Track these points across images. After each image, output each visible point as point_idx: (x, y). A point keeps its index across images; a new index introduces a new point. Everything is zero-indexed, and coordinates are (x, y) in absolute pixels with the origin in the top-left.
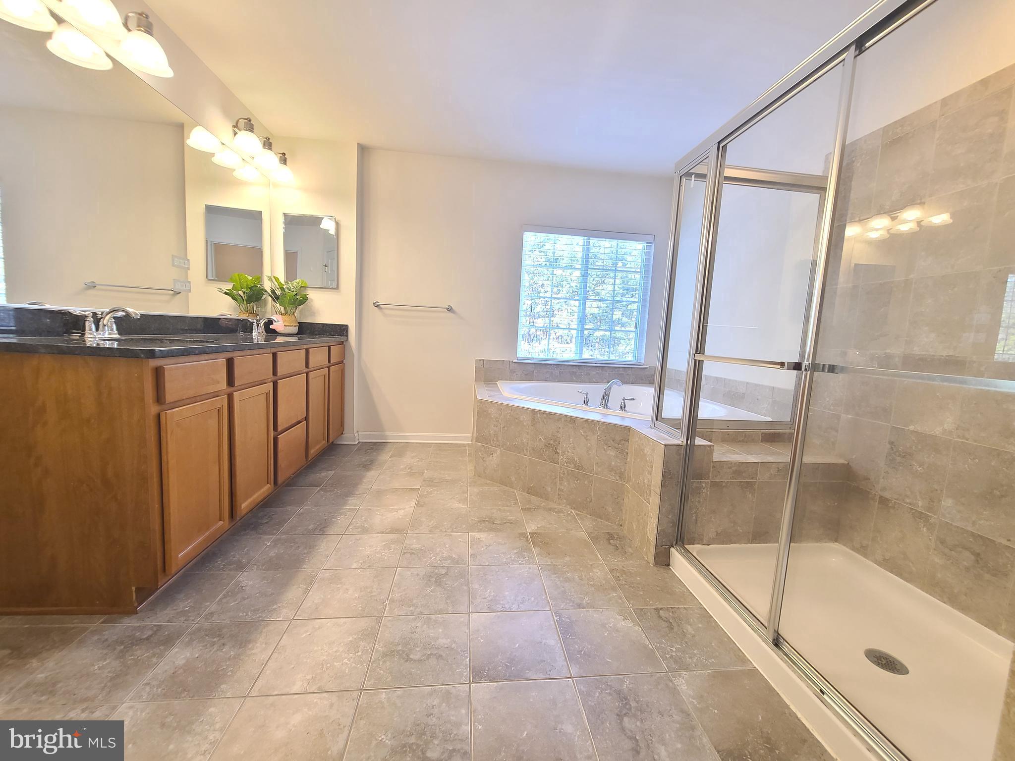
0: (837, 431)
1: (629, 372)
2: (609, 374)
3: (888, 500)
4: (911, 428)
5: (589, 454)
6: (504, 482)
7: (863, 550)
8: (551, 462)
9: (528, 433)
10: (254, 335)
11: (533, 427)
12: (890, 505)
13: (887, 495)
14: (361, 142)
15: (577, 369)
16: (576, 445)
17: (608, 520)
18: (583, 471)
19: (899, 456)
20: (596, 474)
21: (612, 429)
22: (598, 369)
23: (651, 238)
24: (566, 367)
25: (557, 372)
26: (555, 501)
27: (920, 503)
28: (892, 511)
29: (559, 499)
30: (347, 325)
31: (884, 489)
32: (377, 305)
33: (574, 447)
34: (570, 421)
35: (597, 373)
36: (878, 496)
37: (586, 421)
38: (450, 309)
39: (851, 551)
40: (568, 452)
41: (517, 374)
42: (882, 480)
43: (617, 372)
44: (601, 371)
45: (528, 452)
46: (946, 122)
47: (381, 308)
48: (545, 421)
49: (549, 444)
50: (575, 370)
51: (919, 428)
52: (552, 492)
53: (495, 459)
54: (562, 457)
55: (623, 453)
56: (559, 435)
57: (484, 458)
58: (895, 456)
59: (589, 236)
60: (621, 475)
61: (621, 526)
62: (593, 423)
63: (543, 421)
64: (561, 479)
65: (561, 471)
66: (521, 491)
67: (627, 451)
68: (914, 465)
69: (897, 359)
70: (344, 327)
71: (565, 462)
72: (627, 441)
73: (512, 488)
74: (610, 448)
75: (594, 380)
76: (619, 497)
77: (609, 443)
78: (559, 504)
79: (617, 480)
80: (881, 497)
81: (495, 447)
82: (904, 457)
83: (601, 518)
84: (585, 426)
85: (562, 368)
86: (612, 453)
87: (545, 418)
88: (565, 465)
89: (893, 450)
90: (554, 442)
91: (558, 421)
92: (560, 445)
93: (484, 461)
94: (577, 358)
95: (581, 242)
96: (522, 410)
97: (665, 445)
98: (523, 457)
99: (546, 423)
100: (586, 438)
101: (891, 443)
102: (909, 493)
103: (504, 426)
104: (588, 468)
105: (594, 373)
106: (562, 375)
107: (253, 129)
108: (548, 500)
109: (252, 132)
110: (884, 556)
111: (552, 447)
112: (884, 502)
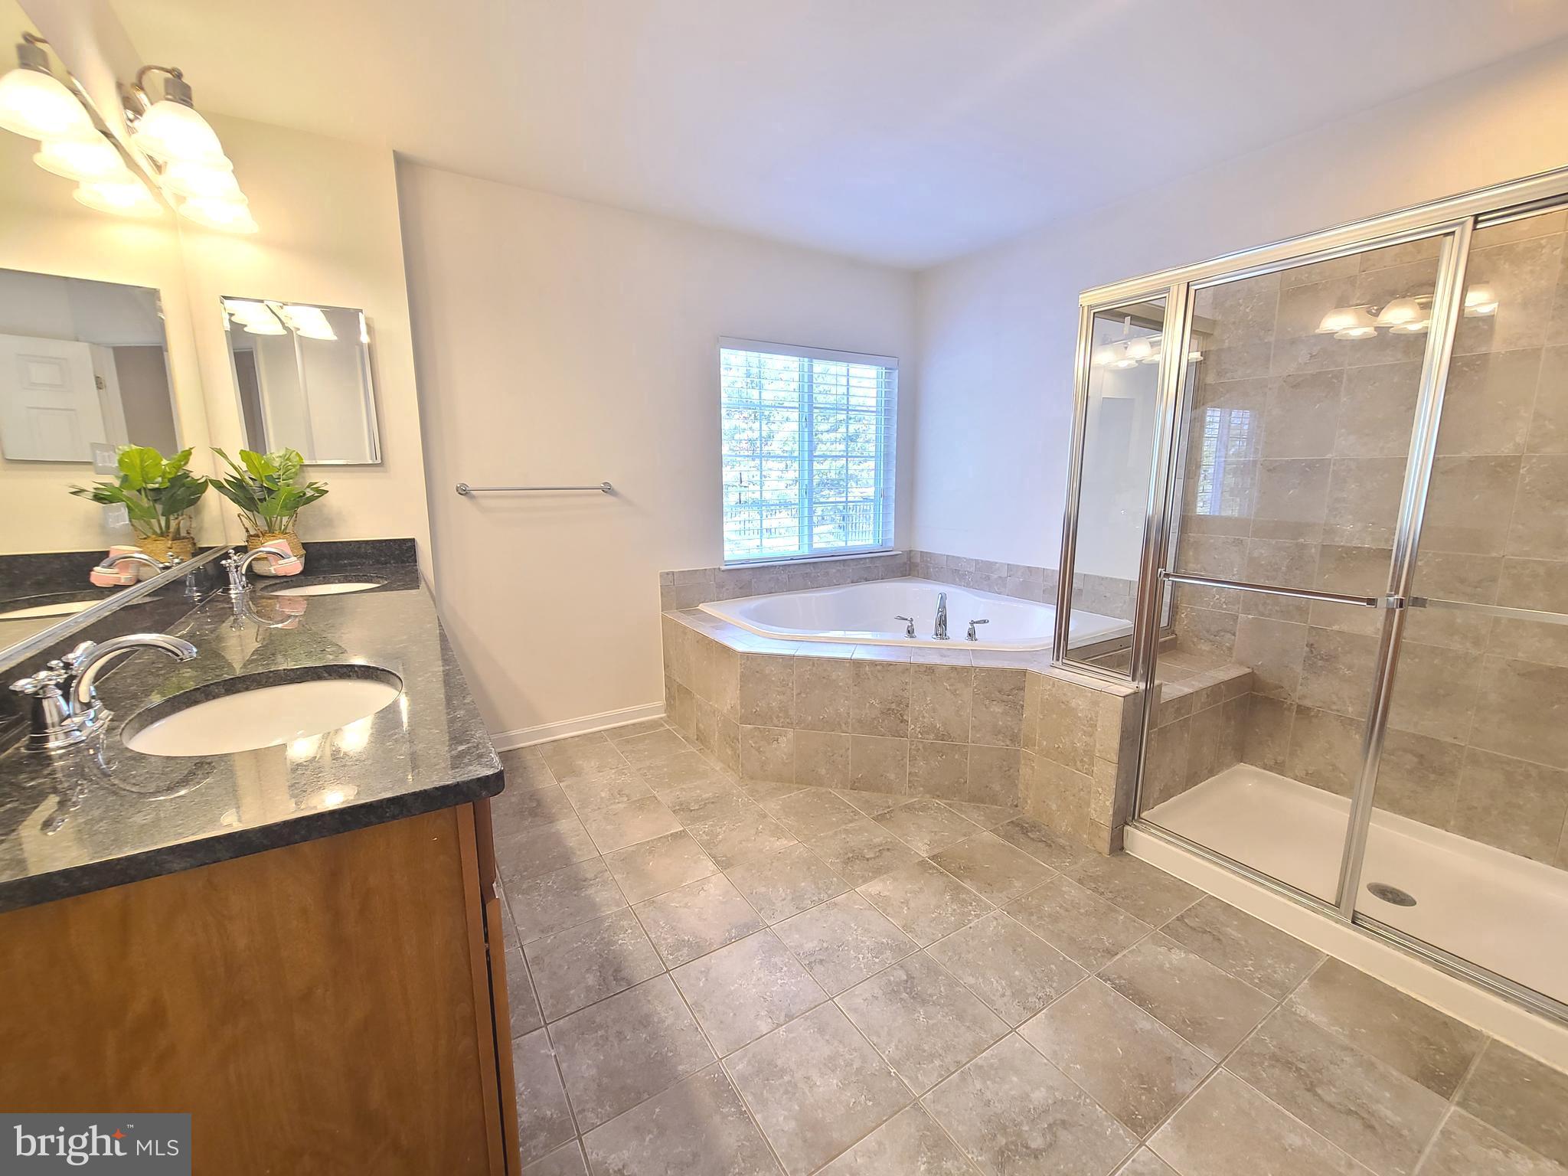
0: (1234, 635)
1: (878, 563)
2: (853, 569)
3: (1309, 709)
4: (1336, 628)
5: (961, 716)
6: (804, 778)
7: (1279, 768)
8: (894, 736)
9: (847, 698)
10: (233, 596)
11: (856, 688)
12: (1312, 714)
13: (1307, 703)
14: (400, 149)
15: (812, 568)
16: (937, 706)
17: (995, 802)
18: (952, 741)
19: (1320, 660)
20: (973, 742)
21: (997, 676)
22: (838, 564)
23: (893, 362)
24: (796, 567)
25: (784, 577)
26: (903, 792)
27: (1350, 709)
28: (1315, 720)
29: (910, 787)
30: (413, 540)
31: (1304, 697)
32: (464, 491)
33: (934, 709)
34: (925, 671)
35: (838, 570)
36: (1296, 706)
37: (954, 668)
38: (608, 490)
39: (1263, 771)
40: (924, 717)
41: (727, 589)
42: (1300, 687)
43: (863, 566)
44: (842, 567)
45: (850, 727)
46: (1369, 280)
47: (472, 497)
48: (879, 674)
49: (889, 709)
50: (808, 571)
51: (1345, 628)
52: (898, 780)
53: (785, 744)
54: (913, 726)
55: (1017, 708)
56: (906, 694)
57: (760, 747)
58: (1315, 660)
59: (811, 358)
60: (1014, 738)
61: (1016, 806)
62: (965, 670)
63: (876, 677)
64: (913, 759)
65: (913, 747)
66: (841, 788)
67: (1021, 702)
68: (1341, 668)
69: (1313, 550)
70: (410, 544)
71: (919, 732)
72: (1022, 689)
73: (821, 785)
74: (995, 703)
75: (835, 581)
76: (1011, 768)
77: (993, 695)
78: (912, 796)
79: (1007, 746)
80: (1299, 706)
81: (783, 727)
82: (1327, 660)
83: (983, 802)
84: (952, 675)
85: (791, 568)
86: (997, 709)
87: (879, 671)
88: (920, 736)
89: (1312, 653)
90: (898, 706)
91: (903, 673)
92: (909, 709)
93: (760, 752)
94: (806, 551)
95: (796, 365)
96: (833, 663)
97: (1124, 697)
98: (841, 736)
99: (881, 678)
100: (954, 693)
101: (1311, 646)
102: (1335, 699)
103: (799, 691)
104: (959, 736)
105: (834, 571)
106: (791, 580)
107: (191, 99)
108: (891, 793)
109: (191, 106)
110: (1306, 770)
111: (895, 715)
112: (1303, 711)
